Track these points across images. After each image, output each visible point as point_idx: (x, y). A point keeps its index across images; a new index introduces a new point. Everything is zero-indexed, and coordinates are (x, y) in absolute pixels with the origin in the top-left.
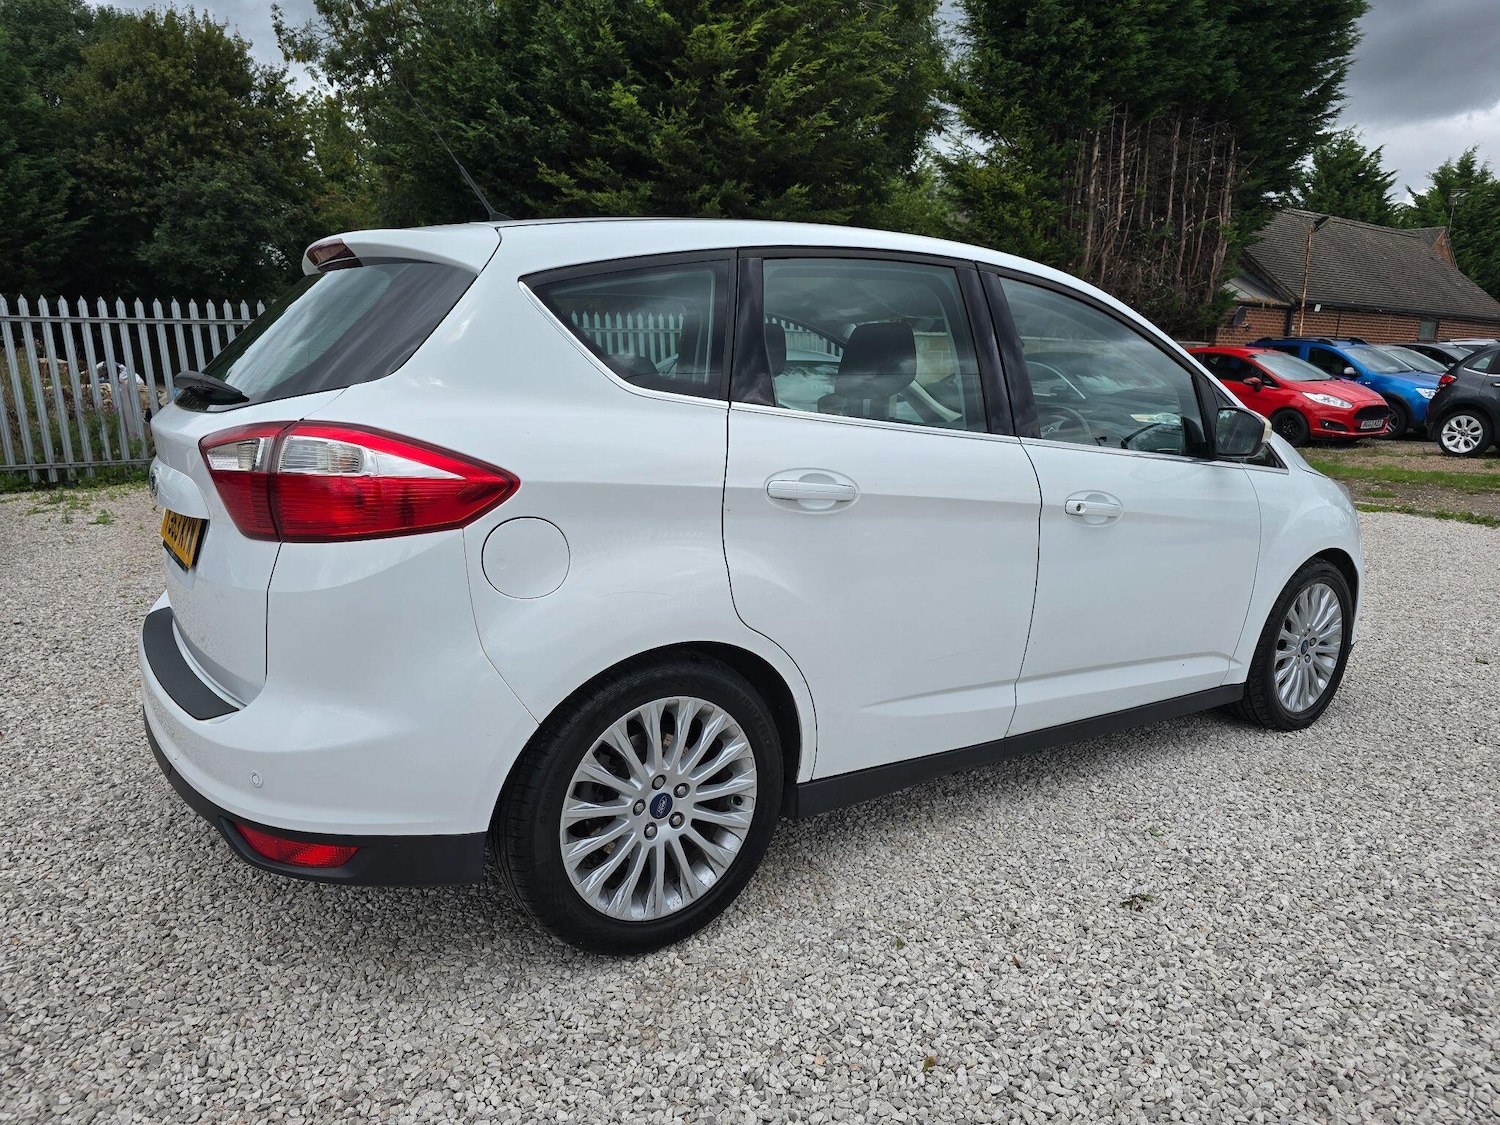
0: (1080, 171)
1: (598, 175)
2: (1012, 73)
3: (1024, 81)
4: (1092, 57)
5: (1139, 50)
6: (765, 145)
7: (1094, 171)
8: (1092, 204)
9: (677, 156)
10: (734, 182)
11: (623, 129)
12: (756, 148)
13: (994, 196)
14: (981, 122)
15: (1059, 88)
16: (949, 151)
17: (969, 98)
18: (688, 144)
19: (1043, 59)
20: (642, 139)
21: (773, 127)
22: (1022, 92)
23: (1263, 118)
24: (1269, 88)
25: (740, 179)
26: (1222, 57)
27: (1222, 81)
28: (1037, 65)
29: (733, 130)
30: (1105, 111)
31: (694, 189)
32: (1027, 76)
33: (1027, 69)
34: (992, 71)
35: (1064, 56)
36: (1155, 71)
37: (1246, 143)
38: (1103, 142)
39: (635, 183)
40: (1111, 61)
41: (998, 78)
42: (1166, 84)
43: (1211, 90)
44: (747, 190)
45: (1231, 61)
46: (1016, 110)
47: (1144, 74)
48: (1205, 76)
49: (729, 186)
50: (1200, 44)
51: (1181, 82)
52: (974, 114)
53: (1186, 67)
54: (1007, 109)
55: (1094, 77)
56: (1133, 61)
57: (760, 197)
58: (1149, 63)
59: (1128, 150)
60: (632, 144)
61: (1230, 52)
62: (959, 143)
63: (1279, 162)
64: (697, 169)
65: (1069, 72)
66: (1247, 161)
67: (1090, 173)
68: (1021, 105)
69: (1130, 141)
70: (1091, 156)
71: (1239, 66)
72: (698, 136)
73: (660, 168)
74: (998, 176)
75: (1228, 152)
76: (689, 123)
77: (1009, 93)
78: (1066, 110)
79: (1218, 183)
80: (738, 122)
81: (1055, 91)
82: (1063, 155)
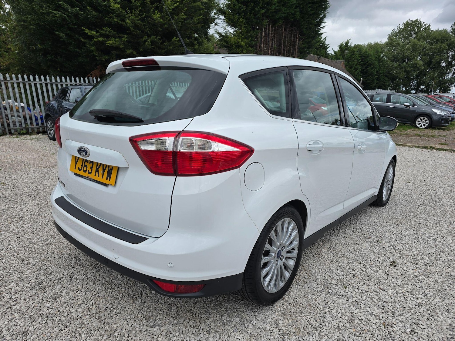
0: (259, 40)
1: (107, 32)
2: (240, 8)
3: (243, 11)
4: (262, 5)
5: (275, 4)
6: (164, 24)
7: (263, 40)
8: (262, 50)
9: (136, 27)
10: (155, 37)
11: (116, 16)
12: (162, 25)
13: (236, 46)
14: (231, 22)
15: (253, 13)
16: (222, 31)
17: (228, 15)
18: (139, 23)
19: (249, 4)
20: (123, 20)
21: (167, 18)
22: (243, 14)
23: (306, 27)
24: (307, 18)
25: (157, 35)
26: (295, 8)
27: (296, 15)
28: (247, 6)
29: (154, 19)
30: (266, 22)
31: (142, 38)
32: (244, 9)
33: (244, 7)
34: (234, 7)
35: (254, 4)
36: (279, 10)
37: (302, 34)
38: (265, 31)
39: (121, 35)
40: (267, 7)
41: (236, 9)
42: (282, 15)
43: (293, 18)
44: (159, 39)
45: (298, 9)
46: (242, 20)
47: (277, 11)
48: (292, 13)
49: (153, 37)
50: (291, 4)
51: (286, 15)
52: (229, 20)
53: (287, 10)
54: (239, 19)
55: (263, 11)
56: (273, 7)
57: (164, 42)
58: (278, 8)
59: (272, 34)
60: (120, 22)
61: (298, 7)
62: (225, 29)
63: (310, 40)
64: (143, 32)
65: (256, 9)
66: (301, 39)
67: (262, 40)
68: (243, 18)
69: (272, 31)
70: (262, 35)
71: (301, 11)
72: (143, 20)
73: (130, 30)
74: (237, 40)
75: (297, 36)
76: (139, 15)
77: (240, 14)
78: (255, 21)
79: (294, 45)
80: (154, 17)
81: (252, 14)
82: (254, 34)
